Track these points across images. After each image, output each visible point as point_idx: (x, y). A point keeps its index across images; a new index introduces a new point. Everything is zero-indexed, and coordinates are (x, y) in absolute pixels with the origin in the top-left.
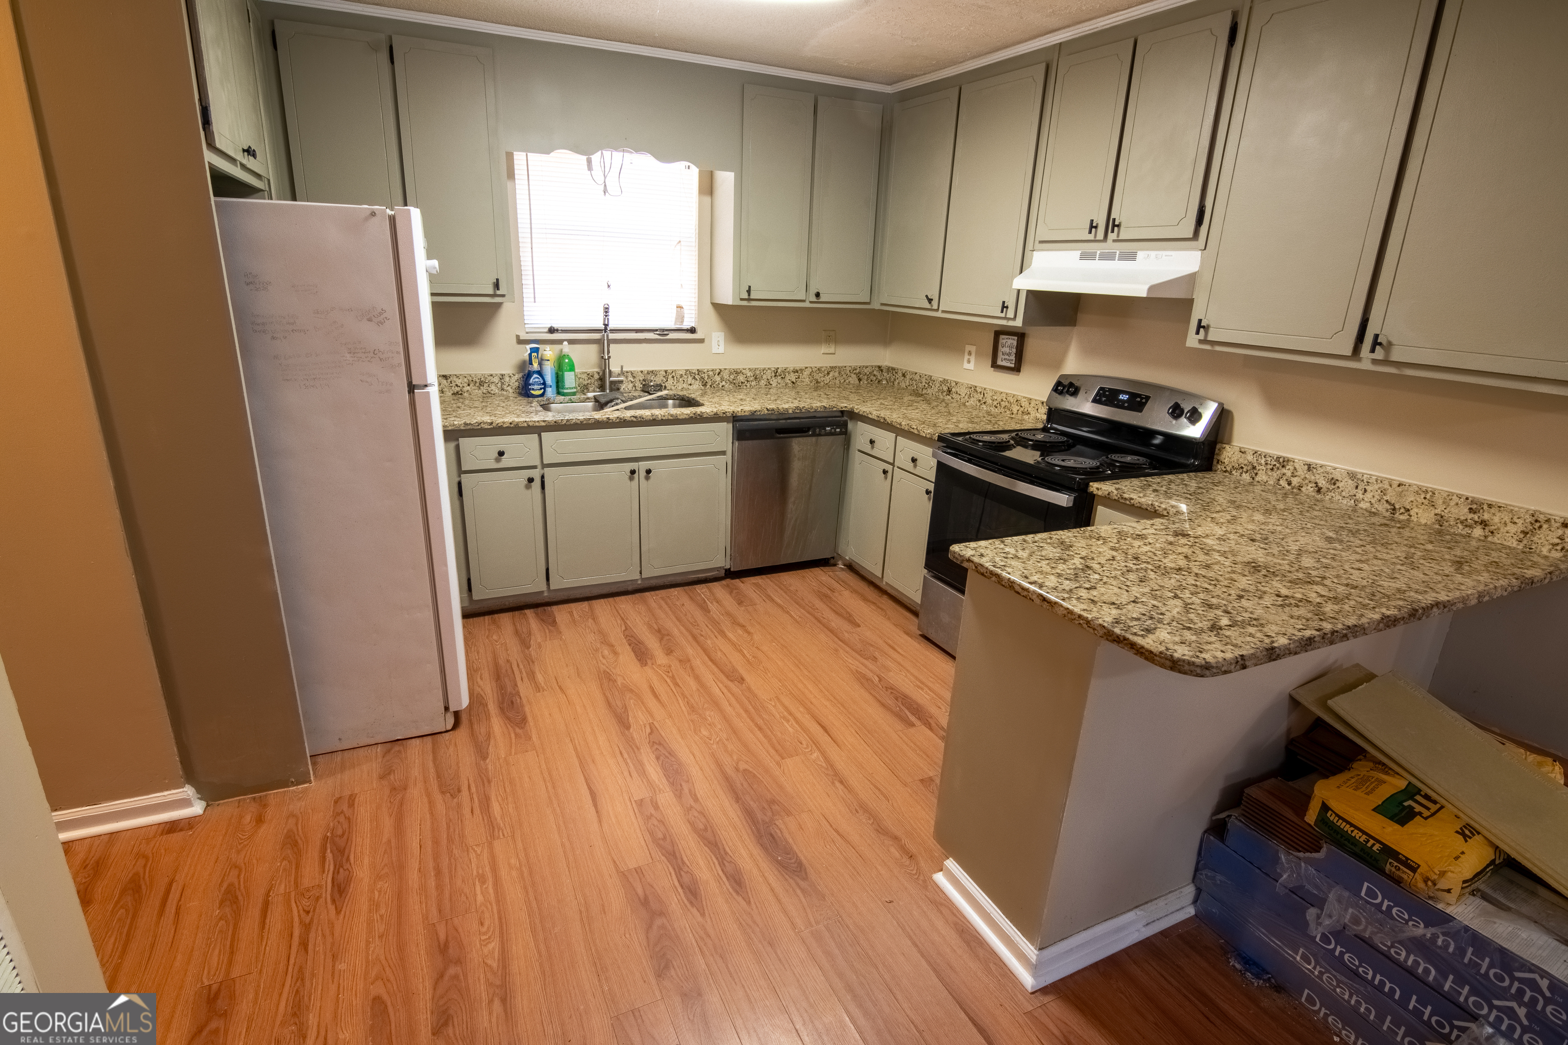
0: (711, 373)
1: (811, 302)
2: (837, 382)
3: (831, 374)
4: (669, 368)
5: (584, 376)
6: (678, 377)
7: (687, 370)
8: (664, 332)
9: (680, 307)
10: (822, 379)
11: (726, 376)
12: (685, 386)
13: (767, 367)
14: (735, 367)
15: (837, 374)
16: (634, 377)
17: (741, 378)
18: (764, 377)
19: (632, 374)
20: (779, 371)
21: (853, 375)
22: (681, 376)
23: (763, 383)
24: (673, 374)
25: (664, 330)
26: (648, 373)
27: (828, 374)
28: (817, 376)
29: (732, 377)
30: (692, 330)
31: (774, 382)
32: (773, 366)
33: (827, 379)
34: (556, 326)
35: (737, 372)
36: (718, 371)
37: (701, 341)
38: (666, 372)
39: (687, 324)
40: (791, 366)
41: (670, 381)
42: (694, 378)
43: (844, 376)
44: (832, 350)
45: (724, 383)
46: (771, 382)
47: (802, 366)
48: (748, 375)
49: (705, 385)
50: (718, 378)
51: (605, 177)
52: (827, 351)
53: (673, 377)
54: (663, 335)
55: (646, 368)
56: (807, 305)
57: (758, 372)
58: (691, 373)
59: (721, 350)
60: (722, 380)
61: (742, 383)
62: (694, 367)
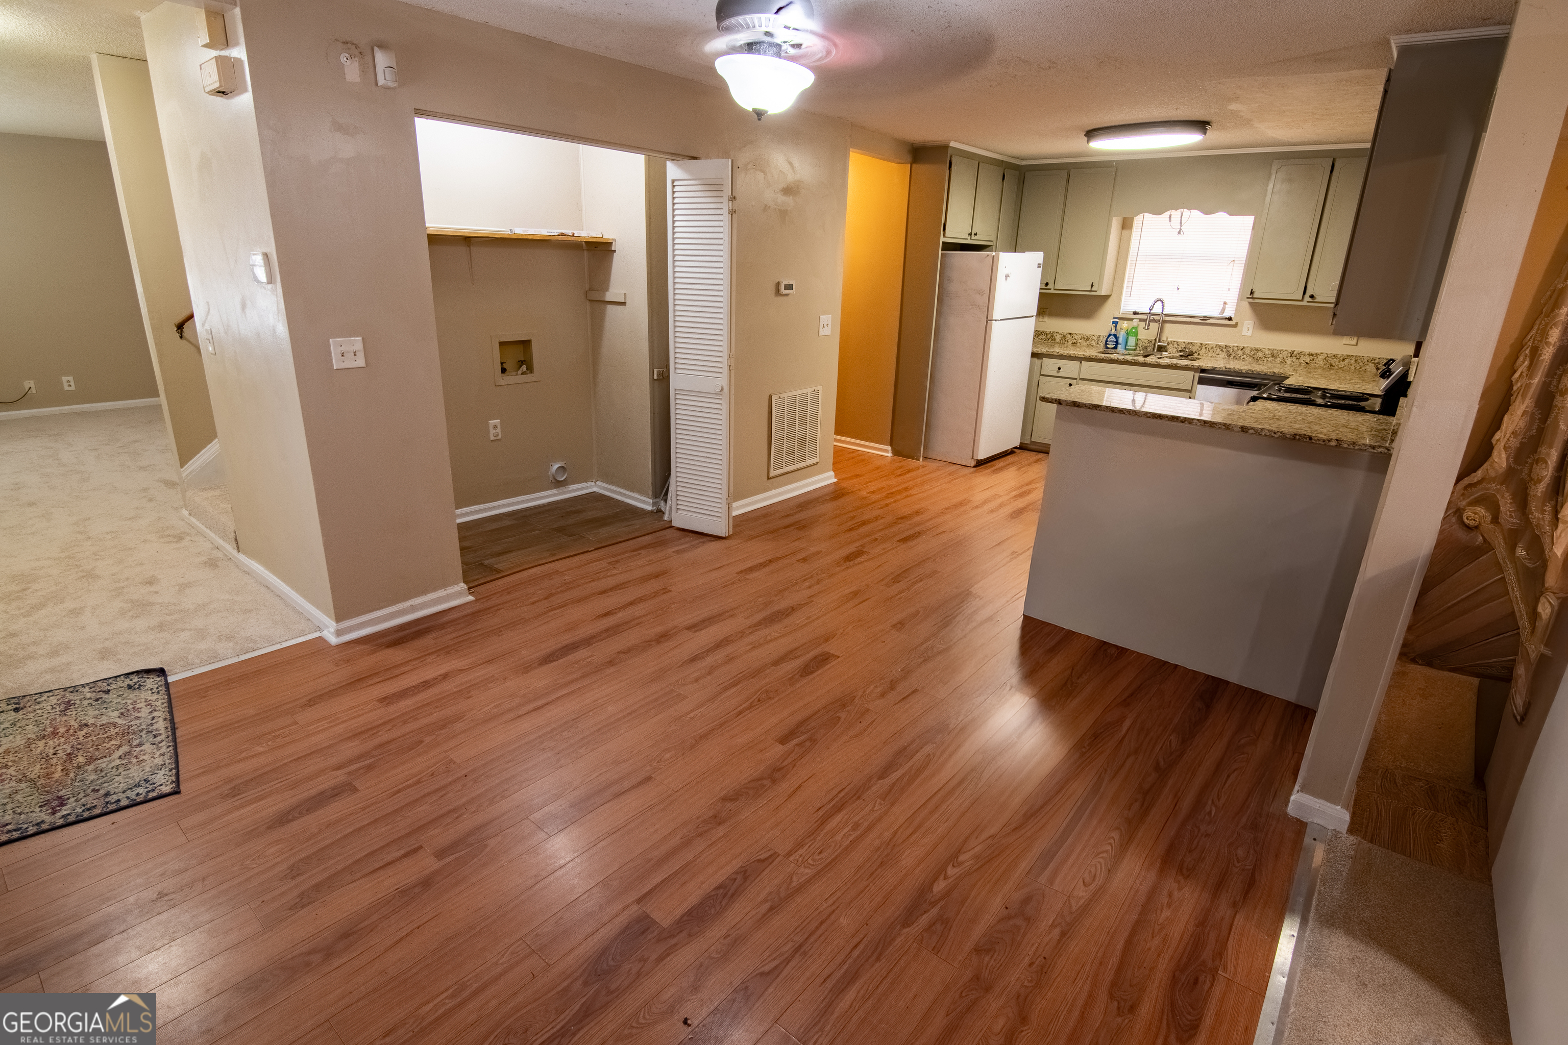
0: (1235, 348)
1: (1308, 302)
2: (1353, 367)
3: (1347, 361)
4: (1204, 342)
5: (1146, 341)
6: (1210, 348)
7: (1217, 345)
8: (1205, 318)
9: (1225, 303)
10: (1337, 363)
11: (1247, 351)
12: (1214, 355)
13: (1284, 349)
14: (1256, 346)
15: (1353, 361)
16: (1178, 345)
17: (1260, 354)
18: (1281, 356)
19: (1177, 343)
20: (1295, 353)
21: (1370, 364)
22: (1212, 348)
23: (1278, 360)
24: (1206, 346)
25: (1206, 317)
26: (1188, 343)
27: (1344, 360)
28: (1332, 361)
29: (1252, 353)
30: (1230, 319)
31: (1289, 361)
32: (1290, 349)
33: (1342, 364)
34: (1138, 310)
35: (1257, 350)
36: (1241, 348)
37: (1235, 326)
38: (1201, 344)
39: (1226, 315)
40: (1307, 351)
41: (1203, 350)
42: (1222, 350)
43: (1361, 364)
44: (1354, 342)
45: (1245, 356)
46: (1286, 361)
47: (1319, 352)
48: (1267, 353)
49: (1229, 356)
50: (1240, 352)
51: (1181, 226)
52: (1348, 342)
53: (1206, 348)
54: (1204, 321)
55: (1187, 341)
56: (1304, 303)
57: (1275, 352)
58: (1220, 346)
59: (1249, 333)
60: (1244, 354)
61: (1260, 358)
62: (1223, 344)
